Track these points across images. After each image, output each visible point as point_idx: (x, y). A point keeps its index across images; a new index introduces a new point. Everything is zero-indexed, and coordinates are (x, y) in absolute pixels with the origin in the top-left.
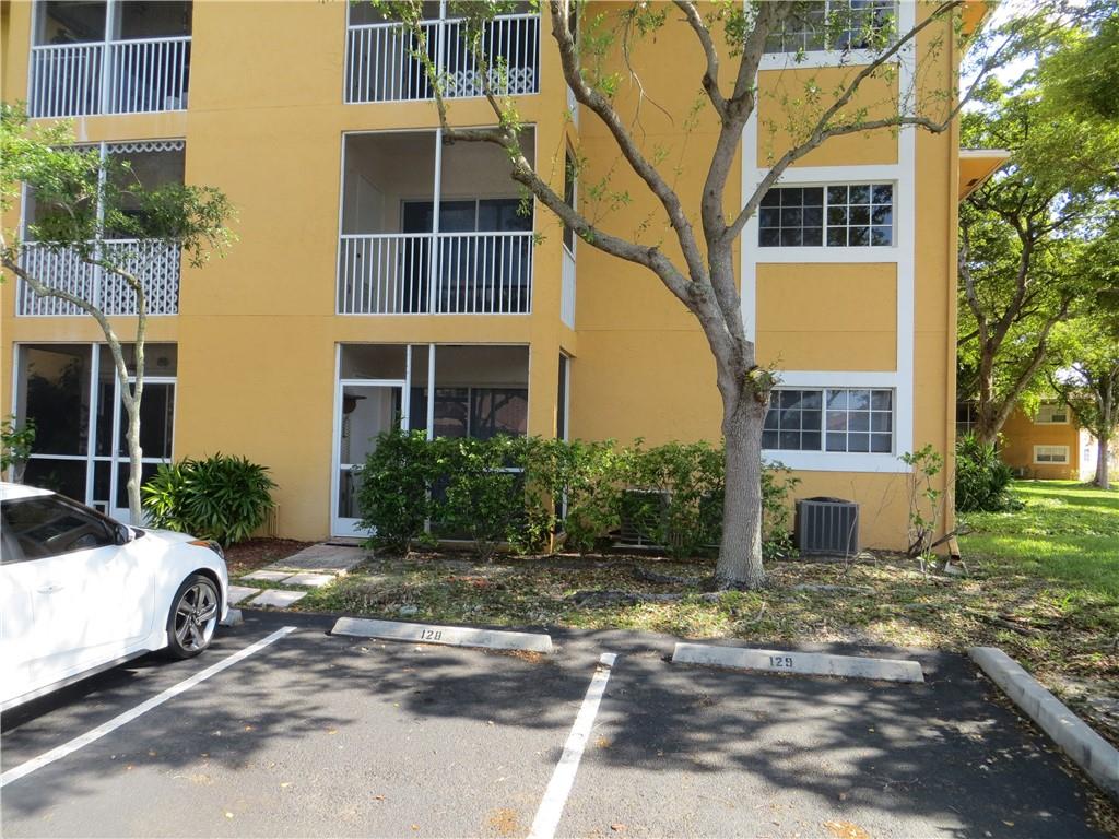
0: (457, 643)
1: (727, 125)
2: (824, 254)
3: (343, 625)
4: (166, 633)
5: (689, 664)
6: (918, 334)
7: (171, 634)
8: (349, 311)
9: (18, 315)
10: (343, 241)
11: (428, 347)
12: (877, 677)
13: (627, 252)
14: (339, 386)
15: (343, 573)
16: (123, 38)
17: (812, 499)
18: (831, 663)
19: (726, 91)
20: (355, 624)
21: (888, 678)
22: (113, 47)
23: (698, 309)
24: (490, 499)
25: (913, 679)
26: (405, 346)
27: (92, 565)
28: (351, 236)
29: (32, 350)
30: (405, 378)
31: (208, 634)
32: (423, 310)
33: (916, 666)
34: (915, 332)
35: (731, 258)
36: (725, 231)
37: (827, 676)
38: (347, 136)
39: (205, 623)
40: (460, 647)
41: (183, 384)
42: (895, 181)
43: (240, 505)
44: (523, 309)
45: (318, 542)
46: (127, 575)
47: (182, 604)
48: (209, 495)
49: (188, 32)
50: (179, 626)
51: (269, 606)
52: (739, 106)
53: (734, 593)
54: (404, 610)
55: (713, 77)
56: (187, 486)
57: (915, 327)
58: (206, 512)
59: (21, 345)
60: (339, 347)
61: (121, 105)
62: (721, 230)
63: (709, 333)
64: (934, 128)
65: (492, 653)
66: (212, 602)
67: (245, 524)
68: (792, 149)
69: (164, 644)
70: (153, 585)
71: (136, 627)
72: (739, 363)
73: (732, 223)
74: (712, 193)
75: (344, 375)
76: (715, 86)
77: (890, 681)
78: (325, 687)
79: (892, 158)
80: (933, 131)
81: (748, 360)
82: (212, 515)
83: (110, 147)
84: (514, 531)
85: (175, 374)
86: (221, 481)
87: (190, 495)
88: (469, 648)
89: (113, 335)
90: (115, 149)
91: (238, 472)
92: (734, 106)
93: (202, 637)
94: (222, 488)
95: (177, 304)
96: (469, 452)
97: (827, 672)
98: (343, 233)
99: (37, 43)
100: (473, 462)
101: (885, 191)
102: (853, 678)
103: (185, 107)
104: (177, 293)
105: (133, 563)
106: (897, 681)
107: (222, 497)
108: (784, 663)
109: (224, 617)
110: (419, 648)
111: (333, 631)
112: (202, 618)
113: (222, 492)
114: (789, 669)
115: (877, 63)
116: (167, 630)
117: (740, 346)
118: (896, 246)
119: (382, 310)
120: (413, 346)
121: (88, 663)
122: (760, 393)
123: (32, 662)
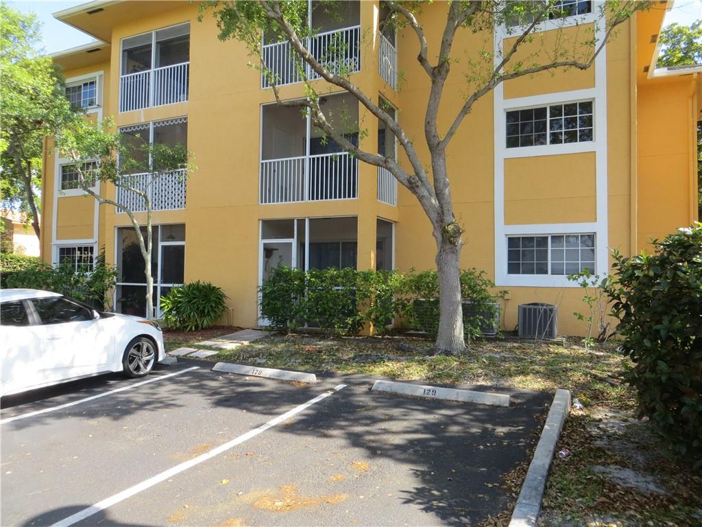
0: (268, 376)
1: (434, 82)
2: (548, 149)
3: (219, 366)
4: (122, 364)
5: (380, 391)
6: (610, 197)
7: (126, 365)
8: (266, 202)
9: (117, 213)
10: (262, 164)
11: (305, 220)
12: (481, 403)
13: (374, 161)
14: (262, 242)
15: (246, 343)
16: (160, 66)
17: (529, 305)
18: (457, 394)
19: (433, 62)
20: (223, 366)
21: (488, 403)
22: (155, 72)
23: (415, 191)
24: (323, 304)
25: (502, 405)
26: (293, 220)
27: (78, 329)
28: (266, 161)
29: (124, 230)
30: (293, 237)
31: (149, 367)
32: (302, 200)
33: (507, 398)
34: (608, 196)
35: (444, 159)
36: (438, 144)
37: (453, 401)
38: (264, 106)
39: (148, 361)
40: (269, 378)
41: (190, 245)
42: (594, 99)
43: (204, 307)
44: (354, 196)
45: (248, 329)
46: (97, 335)
47: (133, 351)
48: (189, 302)
49: (188, 60)
50: (131, 362)
51: (197, 357)
52: (439, 70)
53: (442, 357)
54: (259, 361)
55: (423, 55)
56: (179, 297)
57: (608, 192)
58: (187, 311)
59: (118, 228)
60: (261, 222)
61: (159, 101)
62: (436, 144)
63: (423, 205)
64: (582, 66)
65: (282, 382)
66: (152, 351)
67: (208, 318)
68: (476, 91)
69: (121, 369)
70: (113, 340)
71: (104, 360)
72: (442, 221)
73: (443, 139)
74: (428, 123)
75: (263, 238)
76: (425, 60)
77: (488, 405)
78: (186, 392)
79: (591, 84)
80: (582, 69)
81: (448, 219)
82: (190, 313)
83: (155, 124)
84: (338, 322)
85: (184, 240)
86: (195, 295)
87: (180, 302)
88: (273, 379)
89: (135, 221)
90: (157, 124)
91: (205, 290)
92: (436, 71)
93: (146, 369)
94: (195, 298)
95: (185, 203)
96: (311, 277)
97: (453, 399)
98: (263, 160)
99: (123, 74)
100: (314, 282)
101: (587, 106)
102: (467, 403)
103: (187, 100)
104: (185, 197)
105: (100, 329)
106: (492, 405)
107: (195, 302)
108: (431, 393)
109: (160, 359)
110: (247, 378)
111: (213, 369)
112: (145, 359)
113: (195, 300)
114: (433, 396)
115: (526, 33)
116: (123, 362)
117: (443, 212)
118: (595, 141)
119: (294, 200)
120: (298, 220)
121: (75, 374)
122: (452, 239)
123: (44, 370)
